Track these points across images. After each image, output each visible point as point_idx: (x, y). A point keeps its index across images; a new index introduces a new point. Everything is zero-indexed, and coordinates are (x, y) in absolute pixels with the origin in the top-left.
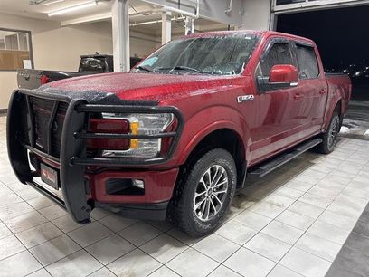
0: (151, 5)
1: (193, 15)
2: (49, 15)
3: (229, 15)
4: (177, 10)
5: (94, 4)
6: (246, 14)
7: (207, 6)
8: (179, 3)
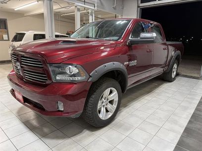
0: (68, 3)
1: (93, 8)
2: (16, 10)
3: (115, 8)
4: (84, 5)
5: (37, 2)
6: (125, 8)
7: (102, 4)
8: (84, 1)
